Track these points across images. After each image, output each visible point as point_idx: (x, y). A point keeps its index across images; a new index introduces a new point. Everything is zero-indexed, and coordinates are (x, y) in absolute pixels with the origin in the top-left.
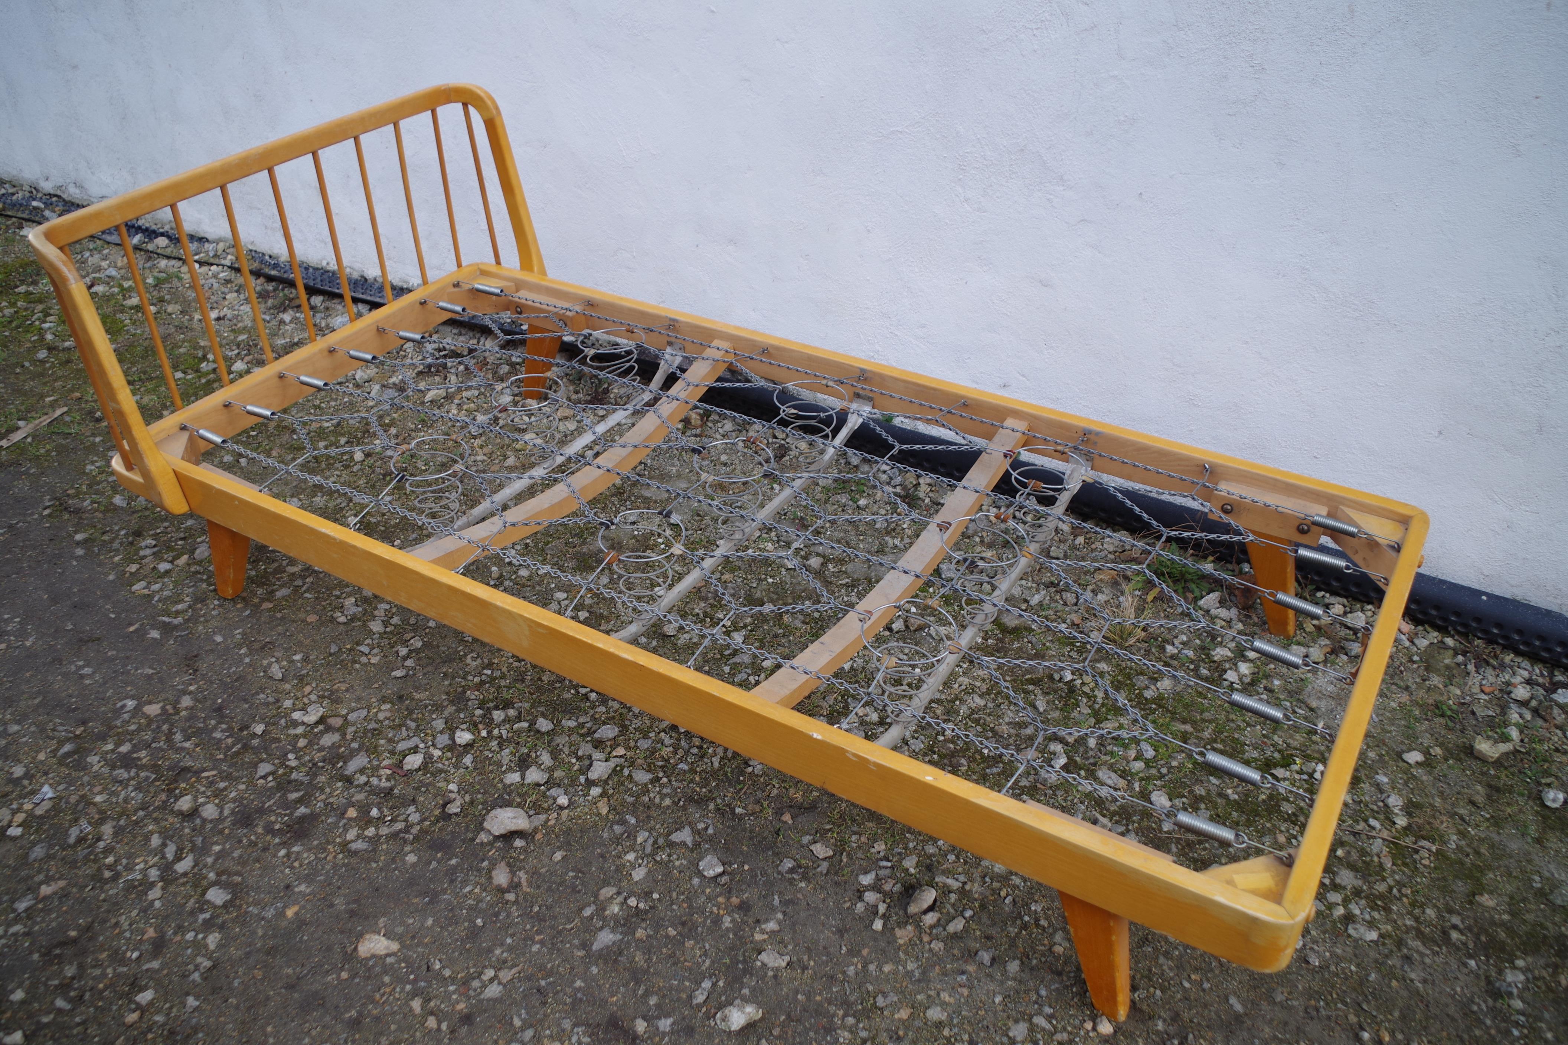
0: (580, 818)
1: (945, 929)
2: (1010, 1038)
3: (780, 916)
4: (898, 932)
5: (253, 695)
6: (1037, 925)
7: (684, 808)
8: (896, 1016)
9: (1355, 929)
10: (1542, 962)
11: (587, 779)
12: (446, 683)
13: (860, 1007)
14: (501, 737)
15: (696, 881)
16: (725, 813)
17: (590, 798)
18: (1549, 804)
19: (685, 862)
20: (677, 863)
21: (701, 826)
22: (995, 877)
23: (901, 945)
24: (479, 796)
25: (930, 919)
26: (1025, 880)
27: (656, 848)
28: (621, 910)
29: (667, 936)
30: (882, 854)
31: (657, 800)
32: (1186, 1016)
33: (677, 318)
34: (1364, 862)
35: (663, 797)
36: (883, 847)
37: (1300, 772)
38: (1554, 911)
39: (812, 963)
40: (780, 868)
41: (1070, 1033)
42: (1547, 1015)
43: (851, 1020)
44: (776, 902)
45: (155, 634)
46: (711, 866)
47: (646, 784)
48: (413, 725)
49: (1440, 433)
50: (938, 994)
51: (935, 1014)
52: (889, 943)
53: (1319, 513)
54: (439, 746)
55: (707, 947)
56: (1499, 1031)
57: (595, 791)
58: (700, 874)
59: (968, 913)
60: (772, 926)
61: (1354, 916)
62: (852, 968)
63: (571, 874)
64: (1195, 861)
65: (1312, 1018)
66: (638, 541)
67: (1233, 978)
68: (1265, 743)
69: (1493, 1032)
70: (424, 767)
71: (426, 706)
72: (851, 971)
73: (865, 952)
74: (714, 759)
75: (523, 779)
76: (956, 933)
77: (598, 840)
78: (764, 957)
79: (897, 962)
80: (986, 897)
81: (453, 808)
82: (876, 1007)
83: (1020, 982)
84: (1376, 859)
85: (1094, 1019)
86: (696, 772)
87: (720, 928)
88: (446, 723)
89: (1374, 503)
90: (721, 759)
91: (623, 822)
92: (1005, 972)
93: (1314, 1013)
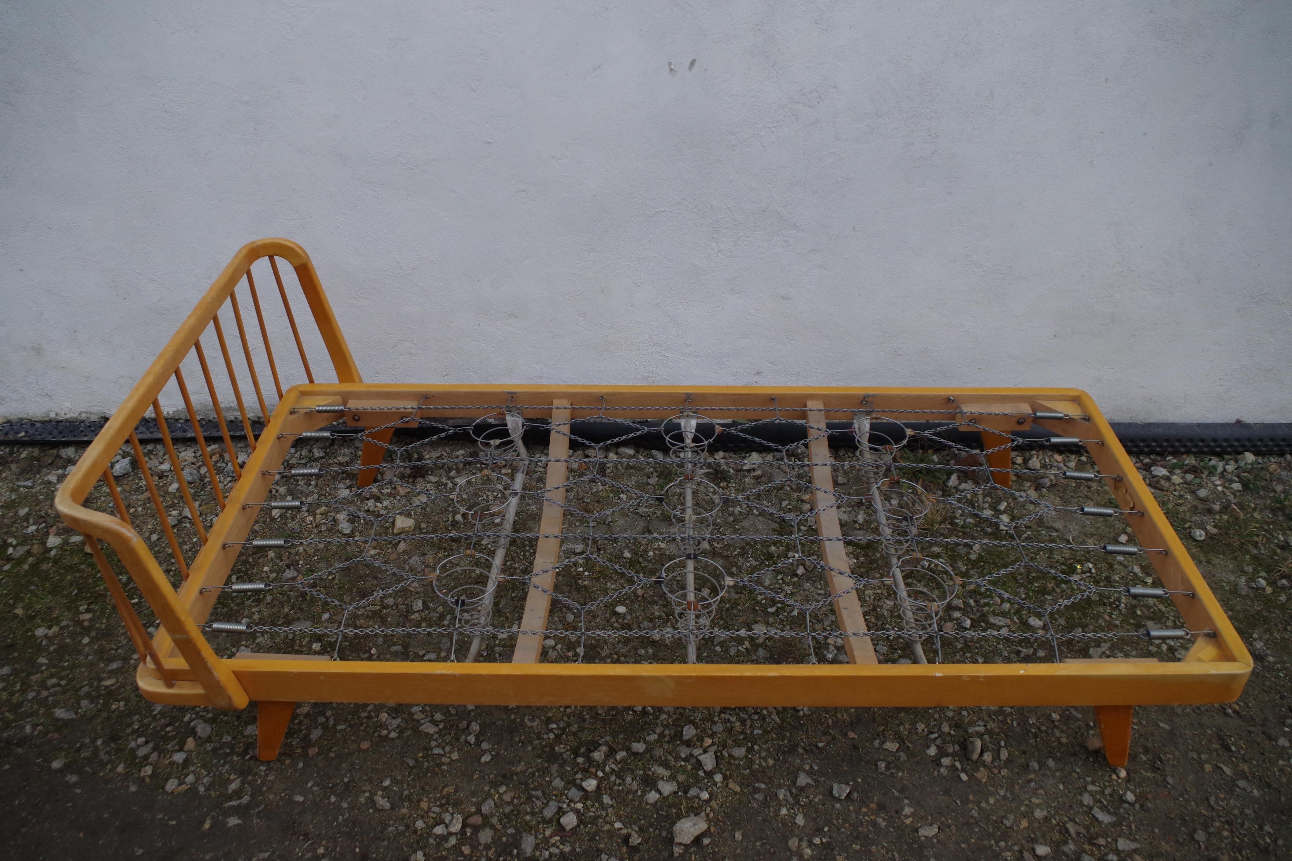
0: (725, 802)
1: (1000, 760)
2: (1086, 806)
3: (906, 801)
4: (978, 775)
5: (382, 832)
6: (1041, 731)
7: (785, 761)
8: (1022, 827)
9: (1180, 654)
10: (1262, 630)
11: (705, 772)
12: (529, 748)
13: (999, 833)
14: (613, 770)
15: (838, 806)
16: (813, 750)
17: (719, 784)
18: (1199, 539)
19: (821, 797)
20: (816, 800)
21: (807, 767)
22: (996, 713)
23: (986, 783)
24: (643, 822)
25: (987, 757)
26: (1012, 708)
27: (796, 797)
28: (812, 850)
29: (856, 852)
30: (926, 730)
31: (764, 764)
32: (1149, 745)
33: (515, 390)
34: (1152, 612)
35: (765, 759)
36: (923, 726)
37: (1083, 572)
38: (1244, 599)
39: (950, 821)
40: (880, 770)
41: (1109, 786)
42: (1285, 658)
43: (1002, 844)
44: (896, 793)
45: (233, 821)
46: (841, 790)
47: (746, 757)
48: (539, 793)
49: (1055, 336)
50: (1030, 801)
51: (1039, 814)
52: (978, 785)
53: (1026, 409)
54: (577, 799)
55: (886, 845)
56: (1275, 678)
57: (718, 778)
58: (838, 800)
59: (1003, 743)
60: (907, 810)
61: (1172, 646)
62: (973, 811)
63: (758, 844)
64: (1080, 651)
65: (1200, 715)
66: (564, 576)
67: (1151, 712)
68: (1052, 562)
69: (1273, 679)
70: (581, 821)
71: (533, 774)
72: (974, 813)
73: (971, 797)
74: (773, 717)
75: (660, 794)
76: (1007, 759)
77: (752, 811)
78: (922, 832)
79: (992, 794)
80: (1003, 728)
81: (635, 840)
82: (1008, 828)
83: (1061, 770)
84: (1156, 608)
85: (1114, 771)
86: (770, 732)
87: (881, 828)
88: (562, 780)
89: (1055, 393)
90: (777, 714)
91: (758, 790)
92: (1050, 769)
93: (1198, 711)
